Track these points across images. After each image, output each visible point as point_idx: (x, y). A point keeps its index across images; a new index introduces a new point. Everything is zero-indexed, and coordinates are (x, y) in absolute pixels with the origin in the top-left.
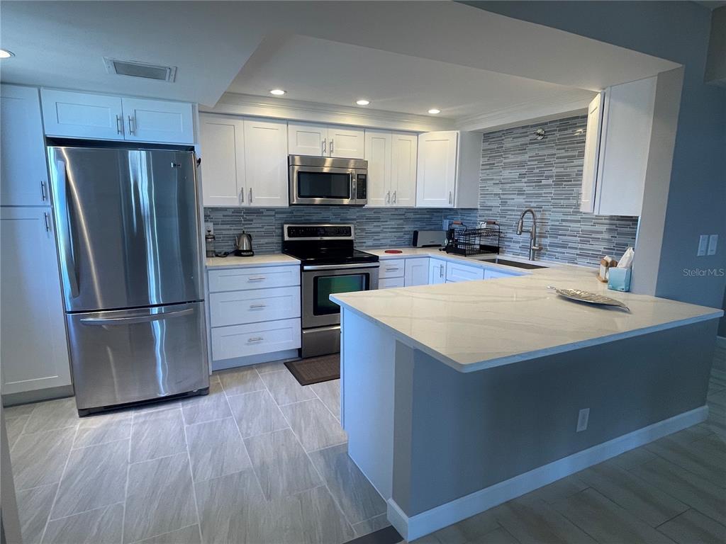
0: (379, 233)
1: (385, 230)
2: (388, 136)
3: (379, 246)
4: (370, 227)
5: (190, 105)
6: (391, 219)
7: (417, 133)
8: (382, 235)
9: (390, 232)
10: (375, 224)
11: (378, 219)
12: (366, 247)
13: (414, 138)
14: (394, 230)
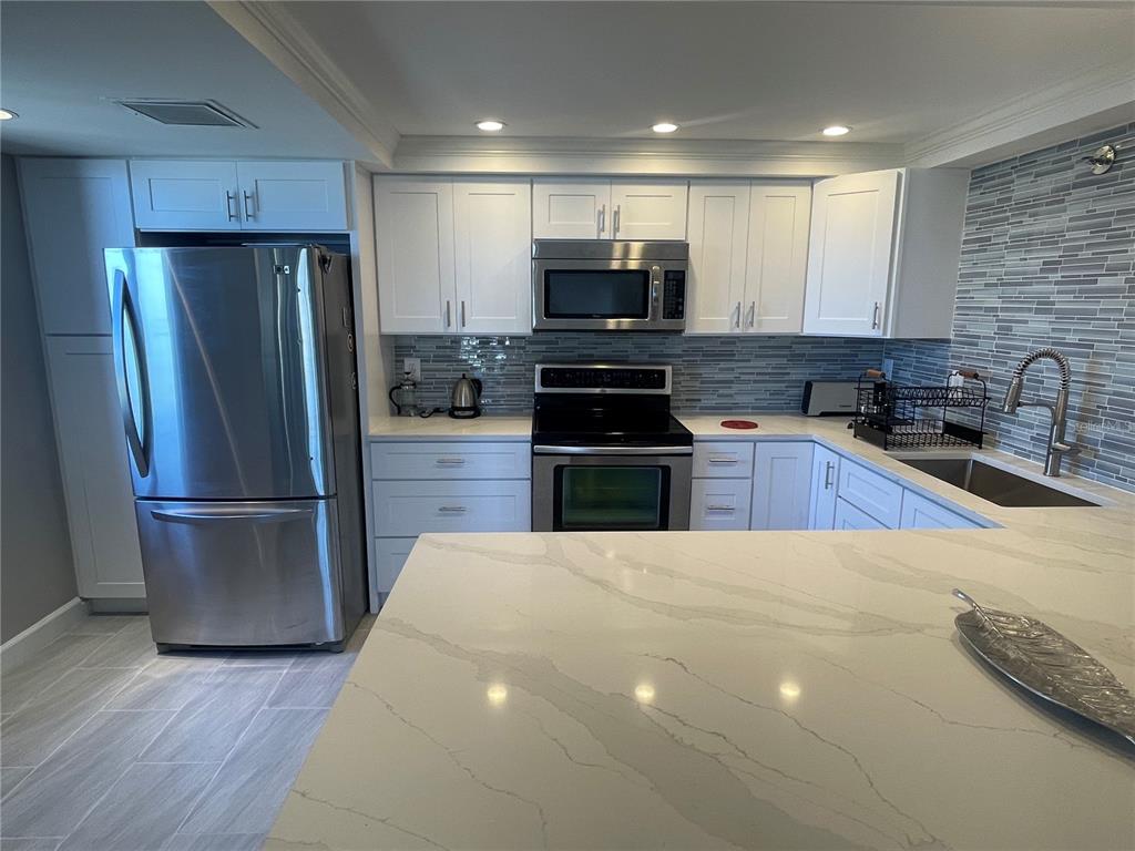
0: (732, 382)
1: (743, 377)
2: (743, 191)
3: (730, 408)
4: (711, 372)
5: (339, 165)
6: (757, 356)
7: (811, 181)
8: (736, 387)
9: (755, 382)
10: (722, 365)
11: (729, 356)
12: (701, 408)
13: (804, 190)
14: (767, 378)
